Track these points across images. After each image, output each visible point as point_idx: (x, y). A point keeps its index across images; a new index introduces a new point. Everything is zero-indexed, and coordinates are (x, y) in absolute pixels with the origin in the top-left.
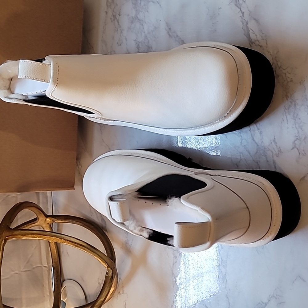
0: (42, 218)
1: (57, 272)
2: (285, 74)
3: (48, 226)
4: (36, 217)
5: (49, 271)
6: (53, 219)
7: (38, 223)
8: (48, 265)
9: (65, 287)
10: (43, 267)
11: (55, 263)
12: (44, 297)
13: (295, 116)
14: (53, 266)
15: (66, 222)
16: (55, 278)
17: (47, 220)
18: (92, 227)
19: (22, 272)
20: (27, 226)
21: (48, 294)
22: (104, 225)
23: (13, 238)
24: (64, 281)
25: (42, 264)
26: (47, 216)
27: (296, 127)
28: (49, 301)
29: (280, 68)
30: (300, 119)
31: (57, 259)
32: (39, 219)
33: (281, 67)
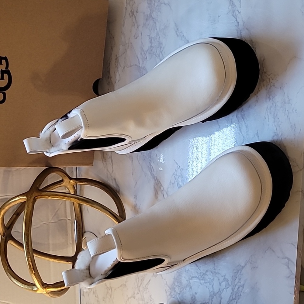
0: (66, 180)
1: (79, 225)
2: (269, 79)
3: (72, 186)
4: (62, 179)
5: (72, 224)
6: (76, 181)
7: (64, 184)
8: (72, 219)
9: (85, 237)
10: (67, 220)
11: (78, 217)
12: (68, 244)
13: (275, 115)
14: (76, 219)
15: (86, 184)
16: (77, 230)
17: (71, 182)
18: (108, 189)
19: (50, 223)
20: (54, 187)
21: (71, 242)
22: (118, 190)
23: (41, 197)
24: (85, 232)
25: (66, 217)
26: (71, 179)
27: (275, 125)
28: (71, 248)
29: (265, 74)
30: (278, 119)
31: (79, 215)
32: (64, 181)
33: (266, 72)
